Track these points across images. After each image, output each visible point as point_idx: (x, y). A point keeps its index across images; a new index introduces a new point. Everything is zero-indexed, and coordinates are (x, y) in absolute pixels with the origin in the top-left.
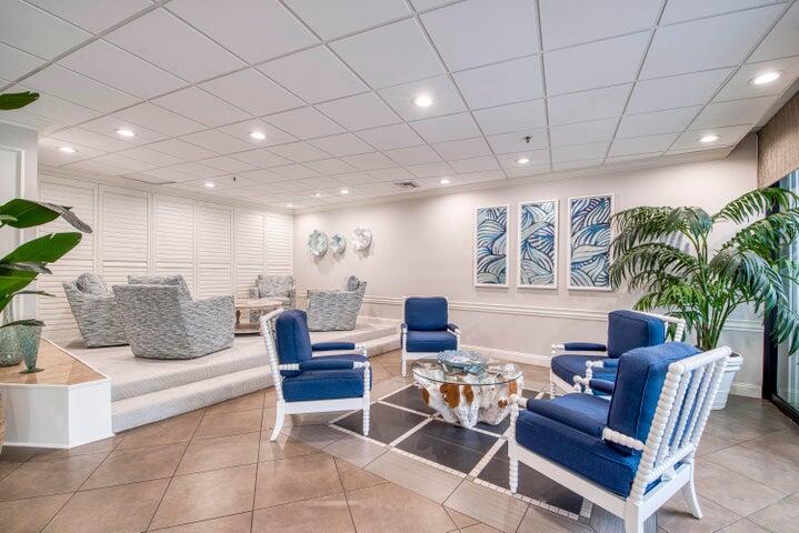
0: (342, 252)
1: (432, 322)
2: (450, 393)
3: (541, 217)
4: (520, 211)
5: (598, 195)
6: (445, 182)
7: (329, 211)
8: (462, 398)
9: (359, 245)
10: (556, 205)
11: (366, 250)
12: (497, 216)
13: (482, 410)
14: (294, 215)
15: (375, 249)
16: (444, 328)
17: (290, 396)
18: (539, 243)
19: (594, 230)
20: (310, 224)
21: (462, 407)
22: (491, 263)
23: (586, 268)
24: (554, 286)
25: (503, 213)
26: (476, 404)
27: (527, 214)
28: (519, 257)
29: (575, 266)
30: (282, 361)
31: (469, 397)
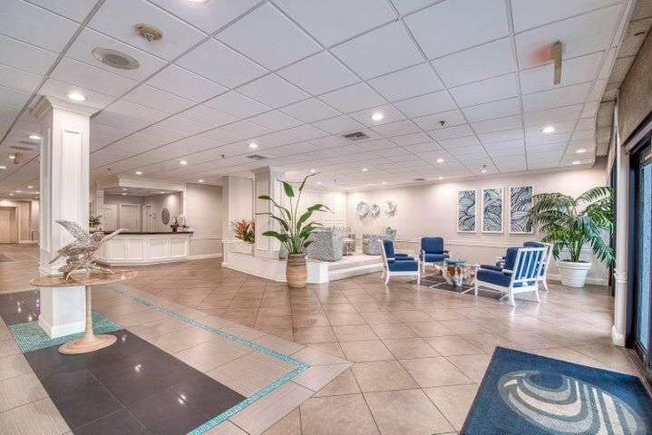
0: (378, 214)
1: (436, 250)
2: (451, 271)
3: (494, 196)
4: (483, 193)
5: (525, 186)
6: (440, 178)
7: (369, 191)
8: (456, 272)
9: (389, 211)
10: (503, 190)
11: (392, 213)
12: (470, 196)
13: (464, 279)
14: (347, 193)
15: (397, 212)
16: (442, 253)
17: (391, 269)
18: (493, 210)
19: (523, 203)
20: (357, 198)
21: (456, 276)
22: (467, 220)
23: (519, 223)
24: (502, 232)
25: (474, 194)
26: (461, 276)
27: (487, 195)
28: (483, 216)
29: (513, 221)
30: (388, 257)
31: (459, 272)
